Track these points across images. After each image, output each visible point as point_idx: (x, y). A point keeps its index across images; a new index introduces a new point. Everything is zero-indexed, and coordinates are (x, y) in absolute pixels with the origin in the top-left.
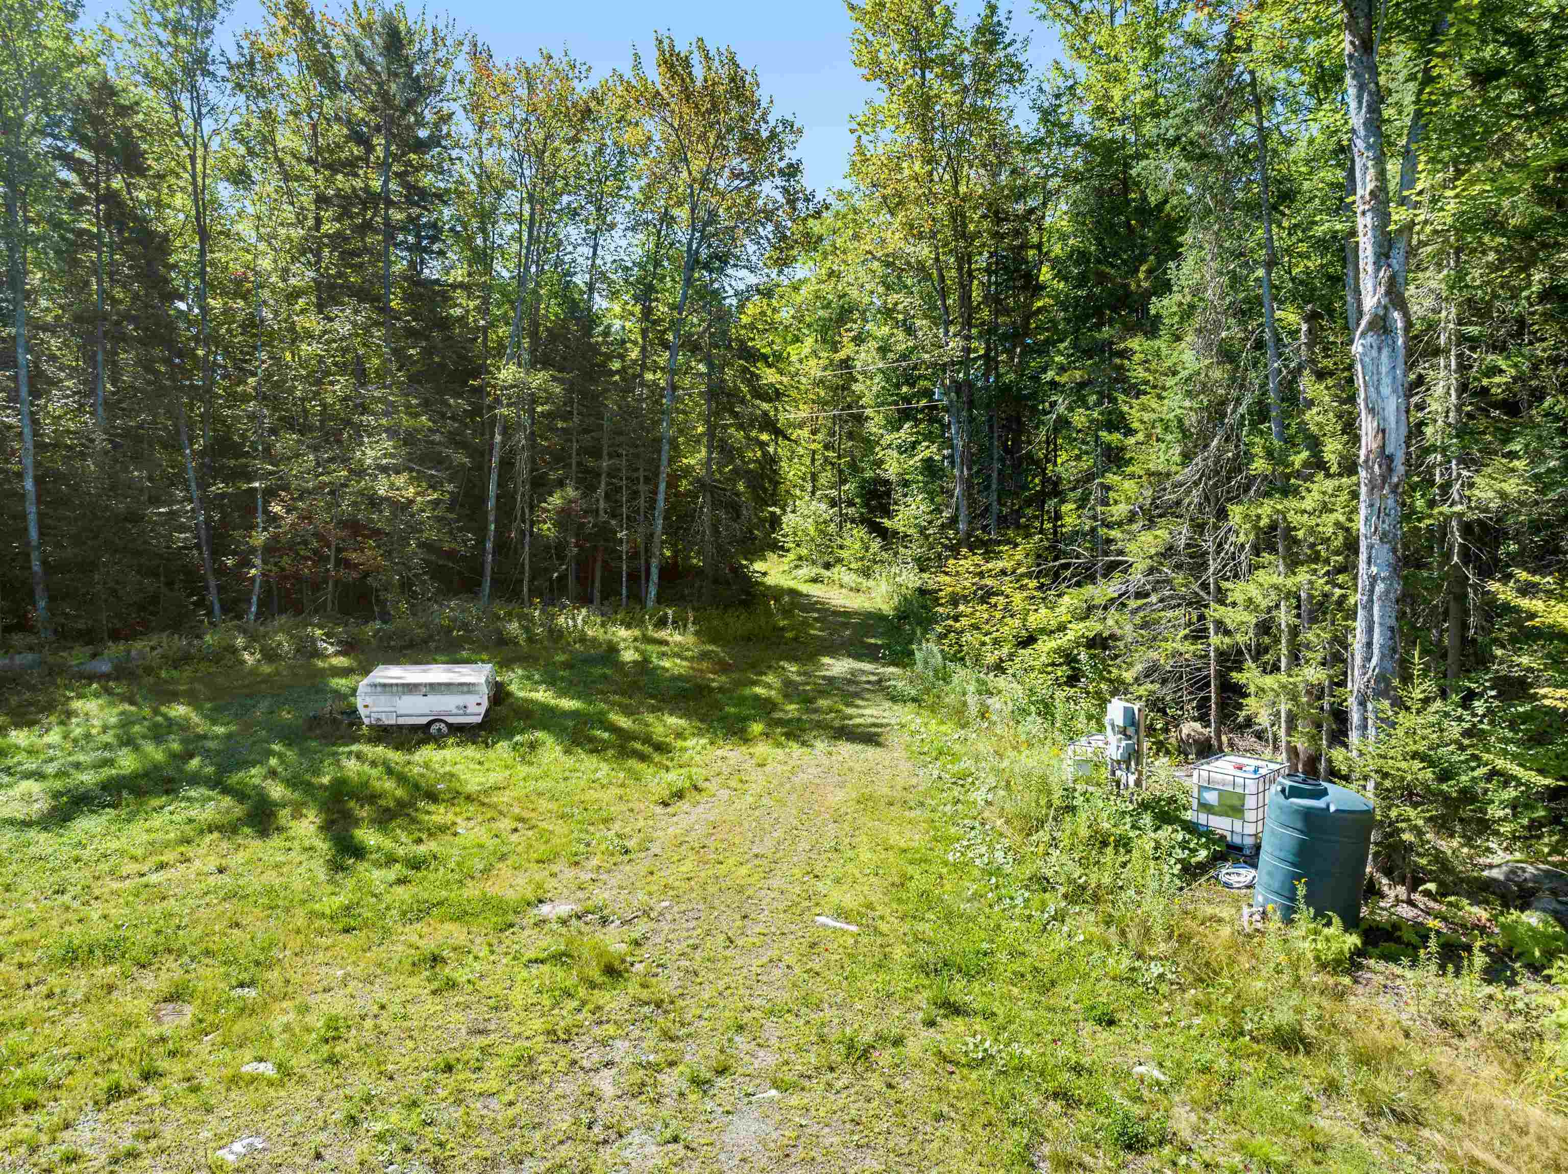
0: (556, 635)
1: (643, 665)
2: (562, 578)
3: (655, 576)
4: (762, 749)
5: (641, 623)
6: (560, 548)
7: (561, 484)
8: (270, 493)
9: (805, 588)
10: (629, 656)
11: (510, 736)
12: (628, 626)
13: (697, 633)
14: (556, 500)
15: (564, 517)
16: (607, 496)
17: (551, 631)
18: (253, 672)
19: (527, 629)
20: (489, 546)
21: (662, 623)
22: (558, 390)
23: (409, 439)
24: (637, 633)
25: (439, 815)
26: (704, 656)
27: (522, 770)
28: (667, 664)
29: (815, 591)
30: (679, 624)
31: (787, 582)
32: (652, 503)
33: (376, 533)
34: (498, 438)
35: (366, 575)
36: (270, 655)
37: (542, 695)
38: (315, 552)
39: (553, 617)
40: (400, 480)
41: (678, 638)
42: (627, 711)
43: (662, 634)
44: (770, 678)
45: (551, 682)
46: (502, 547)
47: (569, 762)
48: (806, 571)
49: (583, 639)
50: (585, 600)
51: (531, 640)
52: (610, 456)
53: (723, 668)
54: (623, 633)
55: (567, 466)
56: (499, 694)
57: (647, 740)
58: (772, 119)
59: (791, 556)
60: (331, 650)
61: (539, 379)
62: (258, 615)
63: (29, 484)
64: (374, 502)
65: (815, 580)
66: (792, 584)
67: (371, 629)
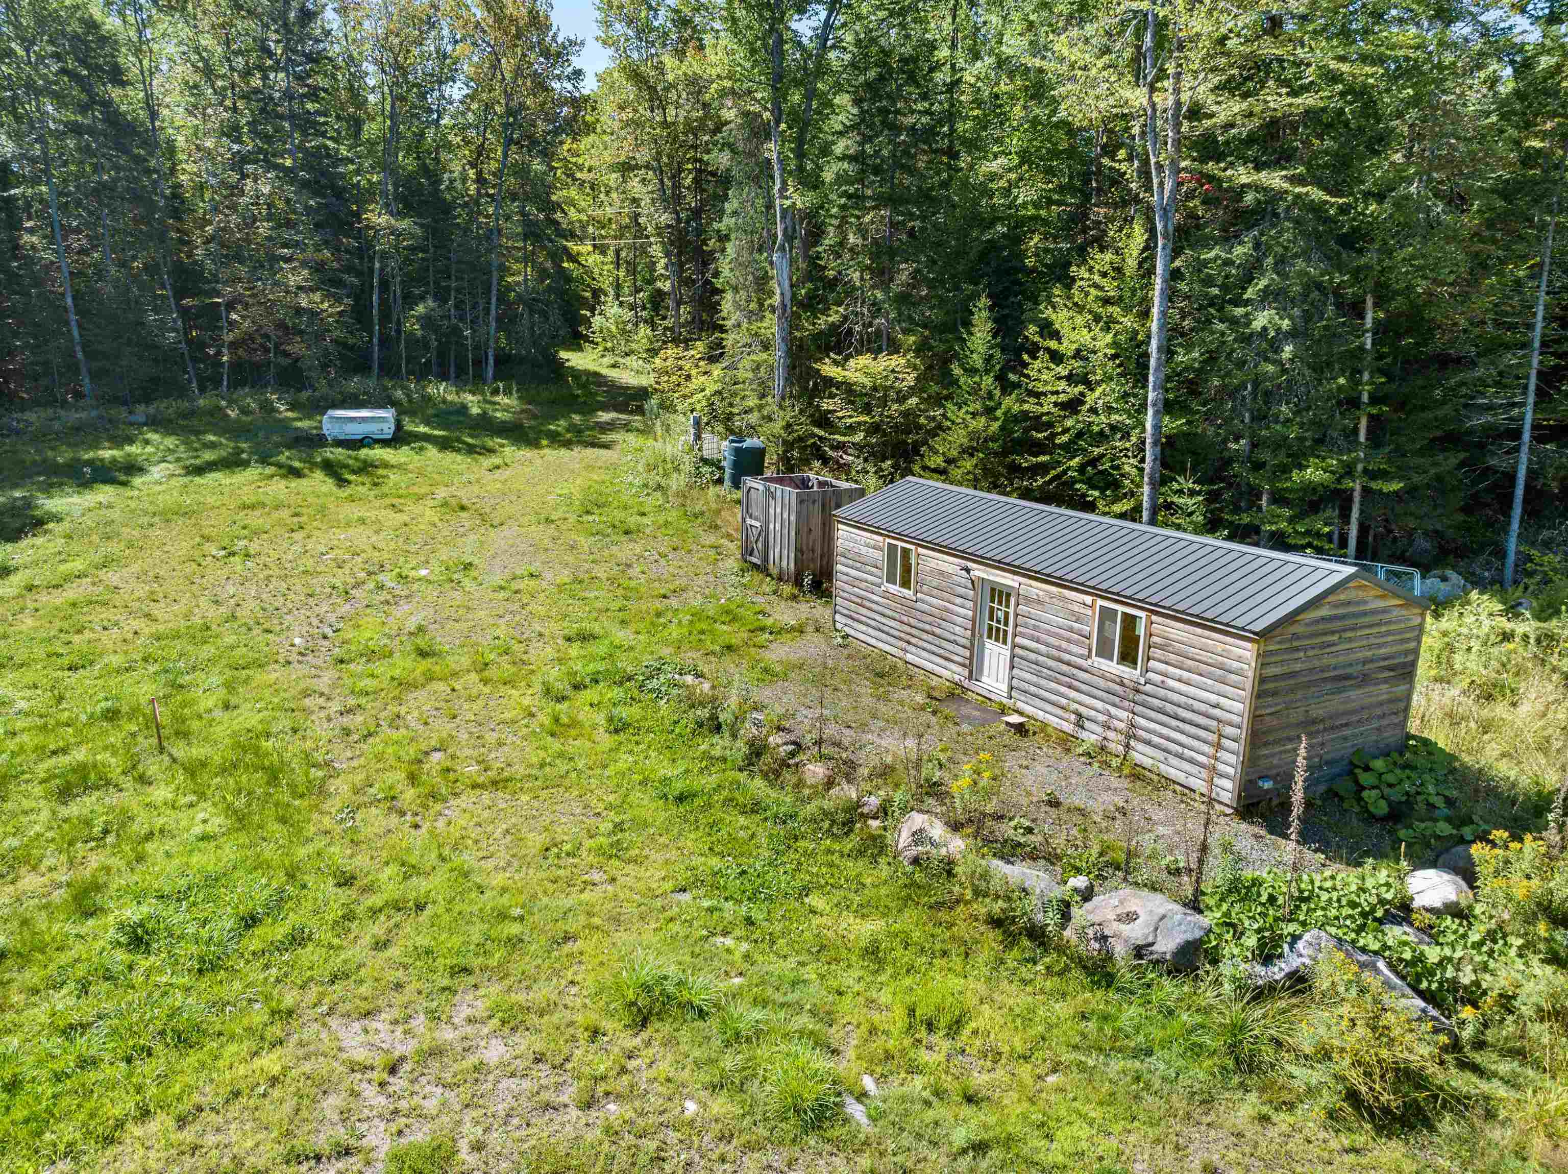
0: (428, 399)
1: (484, 415)
2: (429, 361)
3: (491, 361)
4: (546, 451)
5: (483, 393)
6: (424, 343)
7: (422, 298)
8: (230, 306)
9: (604, 371)
10: (475, 411)
11: (408, 444)
12: (474, 394)
13: (519, 398)
14: (420, 309)
15: (427, 321)
16: (457, 307)
17: (423, 396)
18: (237, 421)
19: (408, 396)
20: (375, 341)
21: (496, 392)
22: (419, 232)
23: (318, 268)
24: (480, 398)
25: (381, 472)
26: (523, 411)
27: (416, 457)
28: (498, 415)
29: (613, 374)
30: (508, 392)
31: (592, 367)
32: (487, 311)
33: (301, 333)
34: (377, 265)
35: (297, 360)
36: (245, 411)
37: (422, 429)
38: (262, 345)
39: (424, 387)
40: (317, 297)
41: (507, 401)
42: (472, 436)
43: (497, 399)
44: (562, 422)
45: (427, 423)
46: (384, 341)
47: (441, 455)
48: (608, 360)
49: (444, 401)
50: (443, 376)
51: (410, 401)
52: (457, 279)
53: (535, 417)
54: (470, 397)
55: (428, 283)
56: (399, 426)
57: (484, 448)
58: (560, 40)
59: (600, 348)
60: (282, 408)
61: (404, 224)
62: (228, 387)
63: (69, 301)
64: (299, 311)
65: (614, 366)
66: (597, 369)
67: (305, 395)
